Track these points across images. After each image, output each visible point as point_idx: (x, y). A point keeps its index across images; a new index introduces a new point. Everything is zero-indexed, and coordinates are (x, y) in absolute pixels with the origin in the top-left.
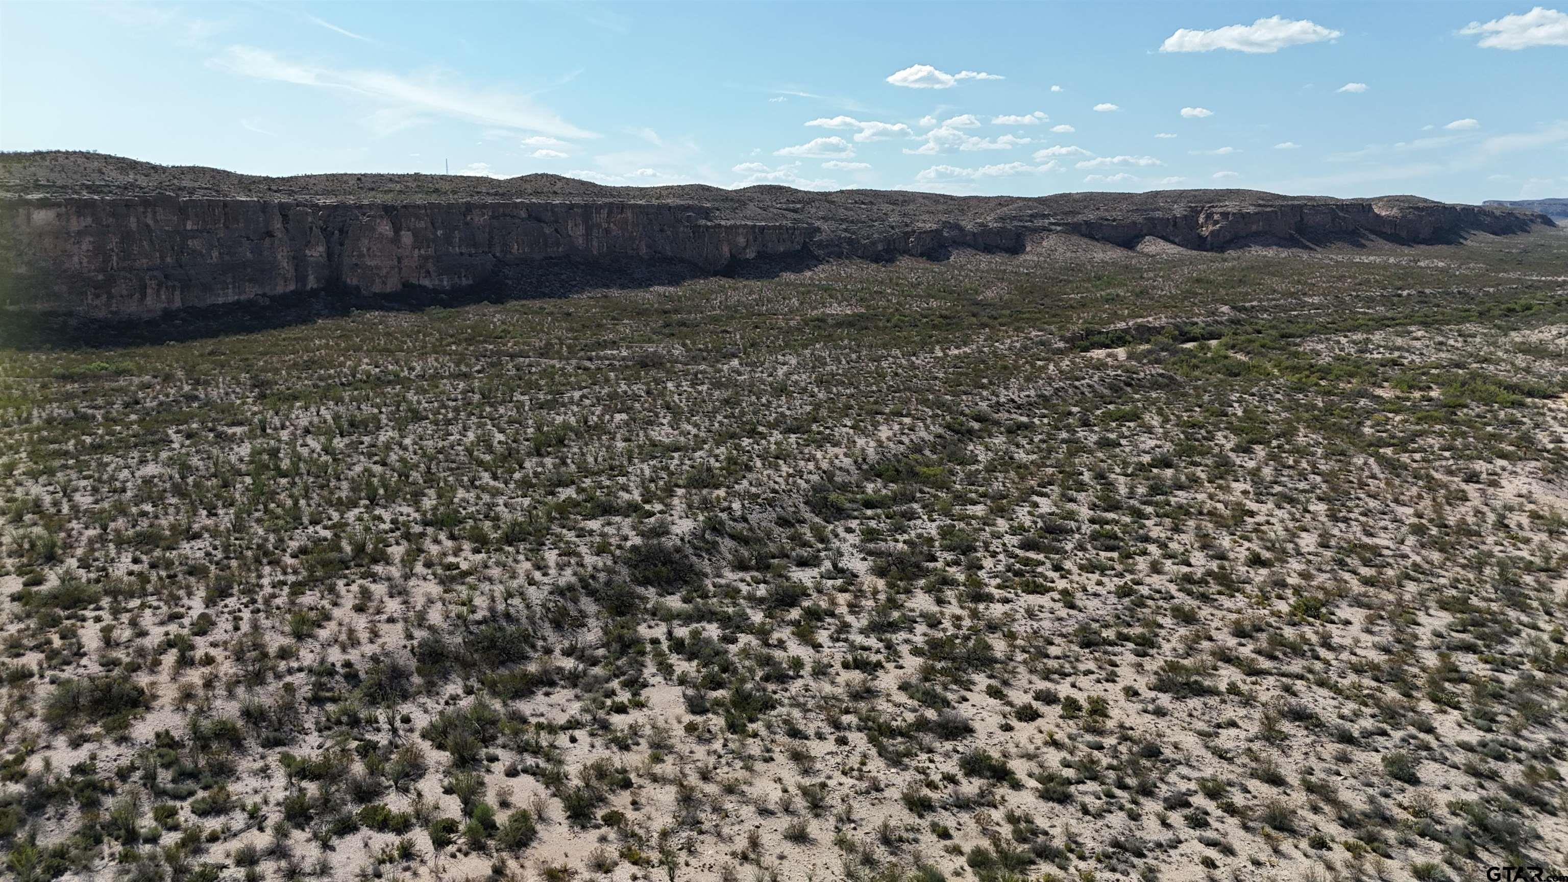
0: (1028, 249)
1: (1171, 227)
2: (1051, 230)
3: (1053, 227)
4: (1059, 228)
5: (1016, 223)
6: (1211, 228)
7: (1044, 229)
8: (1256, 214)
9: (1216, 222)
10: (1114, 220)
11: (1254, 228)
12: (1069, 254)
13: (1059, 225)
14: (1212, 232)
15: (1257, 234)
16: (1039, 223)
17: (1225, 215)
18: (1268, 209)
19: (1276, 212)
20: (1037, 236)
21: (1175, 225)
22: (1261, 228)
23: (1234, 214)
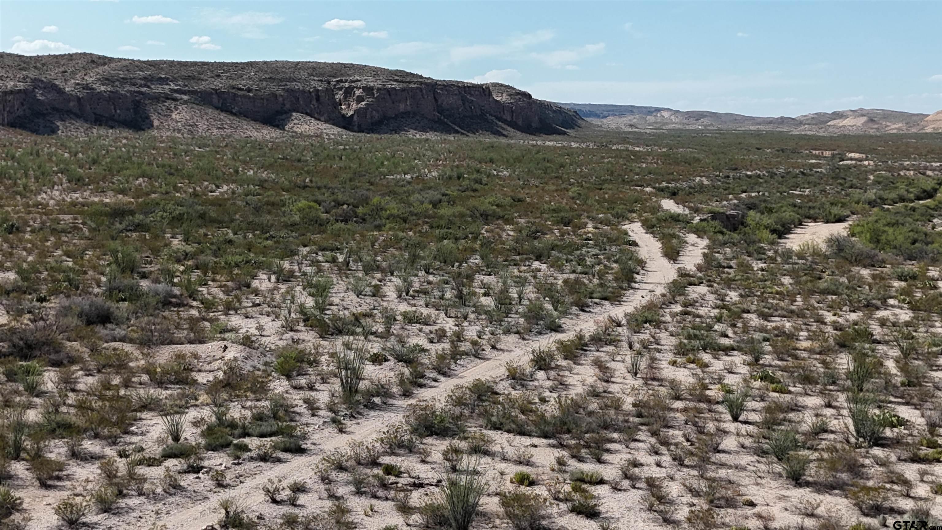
0: (156, 123)
1: (314, 102)
2: (175, 100)
3: (178, 96)
4: (185, 97)
5: (128, 87)
6: (354, 106)
7: (167, 98)
8: (403, 90)
9: (360, 99)
10: (249, 90)
11: (402, 107)
12: (215, 131)
13: (184, 93)
14: (357, 111)
15: (406, 114)
16: (157, 89)
17: (368, 90)
18: (412, 86)
19: (421, 90)
20: (161, 107)
21: (318, 99)
22: (409, 108)
23: (379, 90)
